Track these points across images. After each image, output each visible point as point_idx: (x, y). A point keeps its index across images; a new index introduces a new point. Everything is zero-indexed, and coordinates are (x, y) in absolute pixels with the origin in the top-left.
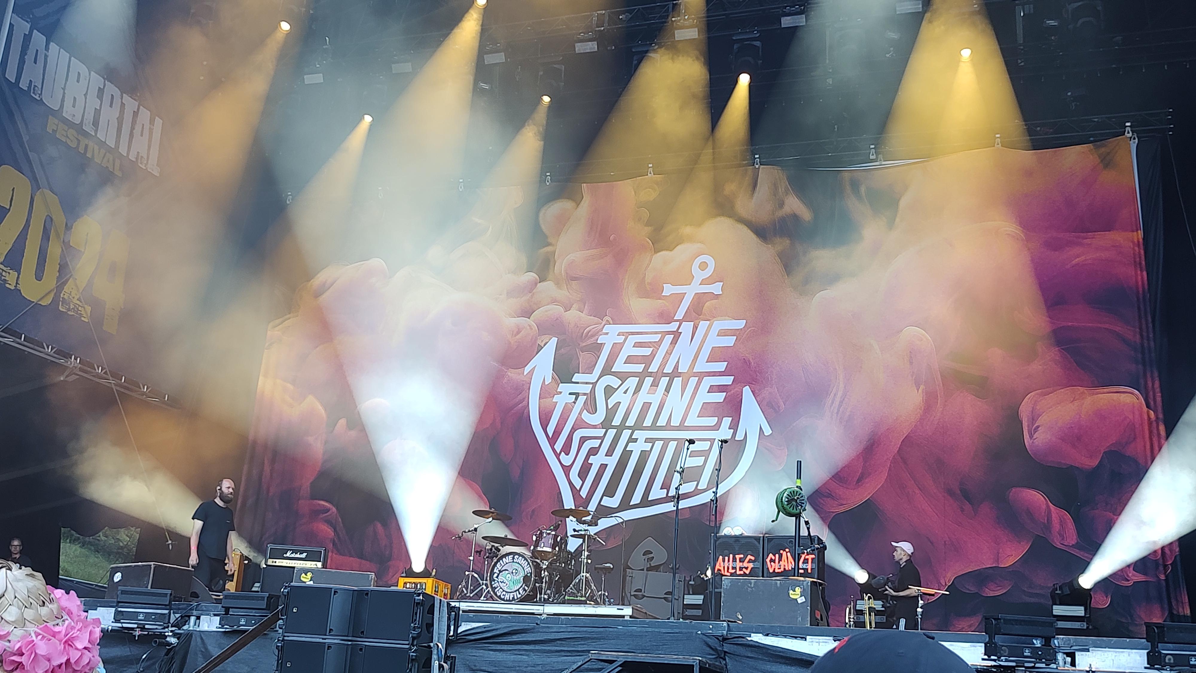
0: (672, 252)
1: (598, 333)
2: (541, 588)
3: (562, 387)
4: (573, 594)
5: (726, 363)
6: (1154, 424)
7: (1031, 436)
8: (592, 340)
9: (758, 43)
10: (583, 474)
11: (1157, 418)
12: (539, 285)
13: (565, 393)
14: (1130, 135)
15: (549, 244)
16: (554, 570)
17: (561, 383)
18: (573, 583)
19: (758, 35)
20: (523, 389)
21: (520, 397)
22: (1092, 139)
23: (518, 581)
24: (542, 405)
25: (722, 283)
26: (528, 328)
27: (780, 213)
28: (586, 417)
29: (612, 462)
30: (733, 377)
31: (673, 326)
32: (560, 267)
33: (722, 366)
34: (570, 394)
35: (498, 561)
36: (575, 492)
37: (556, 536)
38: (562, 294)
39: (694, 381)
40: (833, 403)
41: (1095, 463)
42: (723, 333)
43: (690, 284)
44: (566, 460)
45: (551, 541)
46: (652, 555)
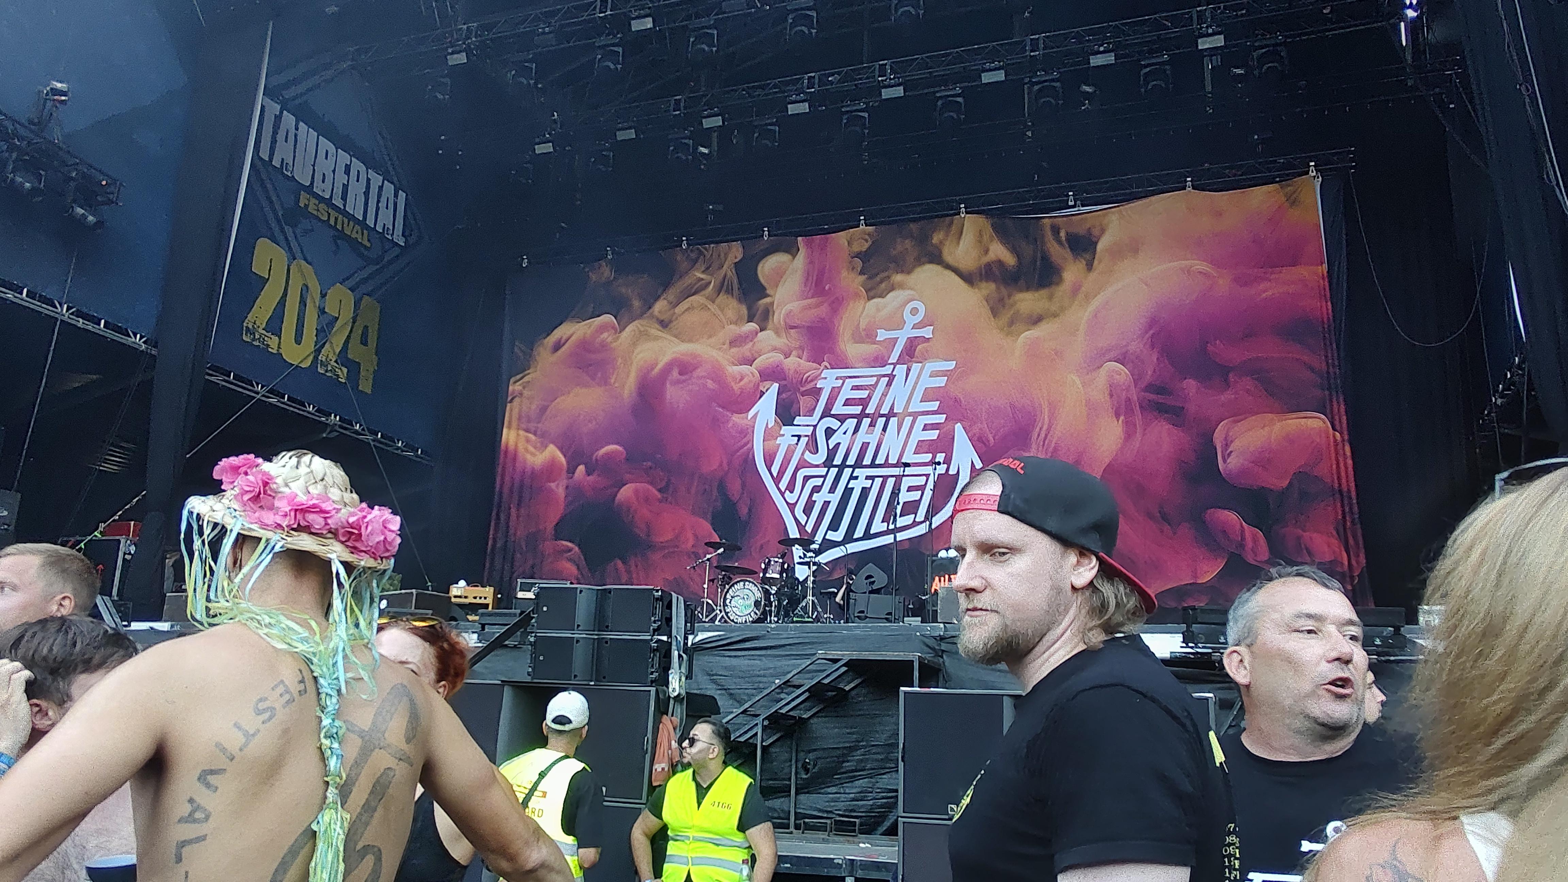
0: (884, 300)
1: (817, 378)
2: (770, 611)
3: (785, 429)
4: (802, 616)
5: (938, 402)
6: (1340, 446)
7: (1225, 461)
8: (811, 385)
9: (960, 99)
10: (807, 511)
11: (1343, 440)
12: (760, 334)
13: (788, 436)
14: (1314, 174)
15: (767, 296)
16: (783, 595)
17: (784, 425)
18: (800, 606)
19: (960, 91)
20: (747, 433)
21: (745, 440)
22: (1278, 179)
23: (750, 606)
24: (766, 447)
25: (932, 327)
26: (751, 375)
27: (986, 259)
28: (808, 457)
29: (835, 499)
30: (945, 416)
31: (888, 370)
32: (779, 317)
33: (934, 405)
34: (793, 436)
35: (730, 588)
36: (801, 527)
37: (783, 563)
38: (781, 342)
39: (908, 420)
40: (1039, 435)
41: (1285, 483)
42: (934, 374)
43: (902, 329)
44: (791, 498)
45: (779, 568)
46: (872, 580)
